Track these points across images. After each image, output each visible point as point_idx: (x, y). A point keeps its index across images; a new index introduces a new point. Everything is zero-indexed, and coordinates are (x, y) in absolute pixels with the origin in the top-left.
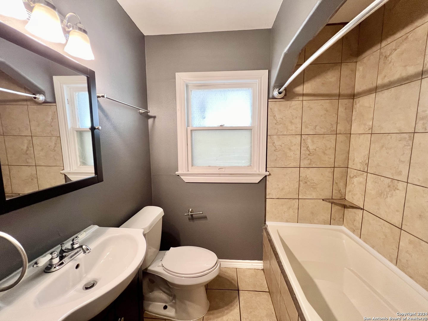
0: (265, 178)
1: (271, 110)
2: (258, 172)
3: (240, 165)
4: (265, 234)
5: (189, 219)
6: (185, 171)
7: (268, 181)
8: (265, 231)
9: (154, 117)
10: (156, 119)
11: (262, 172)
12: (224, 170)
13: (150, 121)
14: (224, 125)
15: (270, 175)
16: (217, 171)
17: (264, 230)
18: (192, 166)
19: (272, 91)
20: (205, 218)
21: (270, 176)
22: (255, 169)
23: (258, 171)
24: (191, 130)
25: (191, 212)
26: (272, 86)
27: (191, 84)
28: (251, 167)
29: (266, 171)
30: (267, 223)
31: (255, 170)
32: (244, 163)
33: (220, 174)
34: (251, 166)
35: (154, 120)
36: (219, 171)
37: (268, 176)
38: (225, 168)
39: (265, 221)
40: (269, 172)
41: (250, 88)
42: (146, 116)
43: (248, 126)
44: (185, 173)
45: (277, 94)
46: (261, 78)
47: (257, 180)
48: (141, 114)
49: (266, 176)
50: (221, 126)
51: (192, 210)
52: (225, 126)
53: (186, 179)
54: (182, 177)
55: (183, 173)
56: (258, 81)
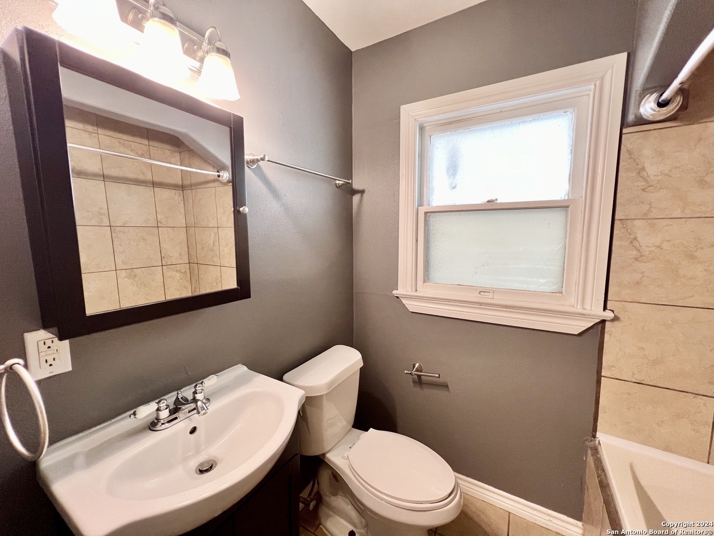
0: (600, 326)
1: (630, 155)
2: (579, 309)
3: (532, 288)
4: (590, 460)
5: (414, 382)
6: (410, 291)
7: (610, 335)
8: (592, 455)
9: (362, 192)
10: (365, 195)
11: (591, 310)
12: (491, 295)
13: (356, 198)
14: (496, 200)
15: (616, 319)
16: (474, 297)
17: (589, 452)
18: (424, 282)
19: (637, 103)
20: (445, 386)
21: (616, 323)
22: (572, 301)
23: (579, 307)
24: (426, 213)
25: (417, 370)
26: (637, 91)
27: (431, 124)
28: (560, 295)
29: (605, 308)
30: (598, 434)
31: (571, 303)
32: (544, 283)
33: (481, 304)
34: (562, 293)
35: (362, 196)
36: (480, 296)
37: (608, 321)
38: (494, 291)
39: (595, 430)
40: (613, 311)
41: (571, 110)
42: (349, 191)
43: (560, 199)
44: (409, 293)
45: (652, 109)
46: (602, 79)
47: (576, 326)
48: (338, 187)
49: (603, 322)
50: (489, 201)
51: (419, 366)
52: (498, 201)
53: (412, 306)
54: (404, 301)
55: (405, 293)
56: (592, 87)
